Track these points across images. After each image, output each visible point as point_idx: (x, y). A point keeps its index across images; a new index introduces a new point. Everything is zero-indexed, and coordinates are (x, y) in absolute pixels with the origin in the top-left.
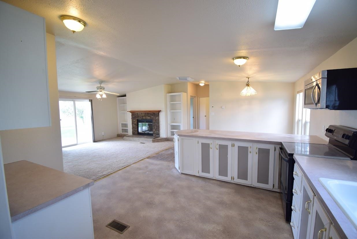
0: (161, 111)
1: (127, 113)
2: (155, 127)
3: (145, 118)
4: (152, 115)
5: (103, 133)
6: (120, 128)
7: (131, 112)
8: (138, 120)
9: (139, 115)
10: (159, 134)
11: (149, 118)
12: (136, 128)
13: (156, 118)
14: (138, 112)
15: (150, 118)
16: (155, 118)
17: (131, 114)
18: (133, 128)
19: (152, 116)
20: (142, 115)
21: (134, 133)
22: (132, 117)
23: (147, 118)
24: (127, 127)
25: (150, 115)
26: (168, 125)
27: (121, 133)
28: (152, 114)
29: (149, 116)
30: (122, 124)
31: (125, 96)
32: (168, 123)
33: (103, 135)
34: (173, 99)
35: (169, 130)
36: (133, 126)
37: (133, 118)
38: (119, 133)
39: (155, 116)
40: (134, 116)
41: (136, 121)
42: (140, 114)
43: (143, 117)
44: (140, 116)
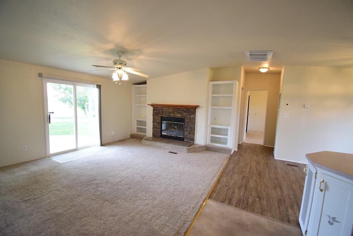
0: (199, 106)
1: (146, 106)
2: (189, 129)
3: (173, 115)
4: (185, 112)
5: (113, 133)
6: (135, 126)
7: (152, 105)
8: (161, 117)
9: (164, 111)
10: (193, 140)
11: (179, 115)
12: (158, 128)
13: (191, 116)
14: (164, 106)
15: (181, 116)
16: (189, 116)
17: (152, 108)
18: (154, 127)
19: (185, 114)
20: (168, 111)
21: (154, 135)
22: (153, 113)
23: (176, 115)
24: (145, 126)
25: (181, 112)
26: (208, 127)
27: (136, 132)
28: (186, 110)
29: (179, 113)
30: (137, 121)
31: (145, 83)
32: (208, 124)
33: (113, 136)
34: (215, 90)
35: (209, 135)
36: (153, 125)
37: (155, 114)
38: (133, 133)
39: (189, 114)
40: (156, 112)
41: (160, 119)
42: (166, 109)
43: (170, 113)
44: (166, 113)
